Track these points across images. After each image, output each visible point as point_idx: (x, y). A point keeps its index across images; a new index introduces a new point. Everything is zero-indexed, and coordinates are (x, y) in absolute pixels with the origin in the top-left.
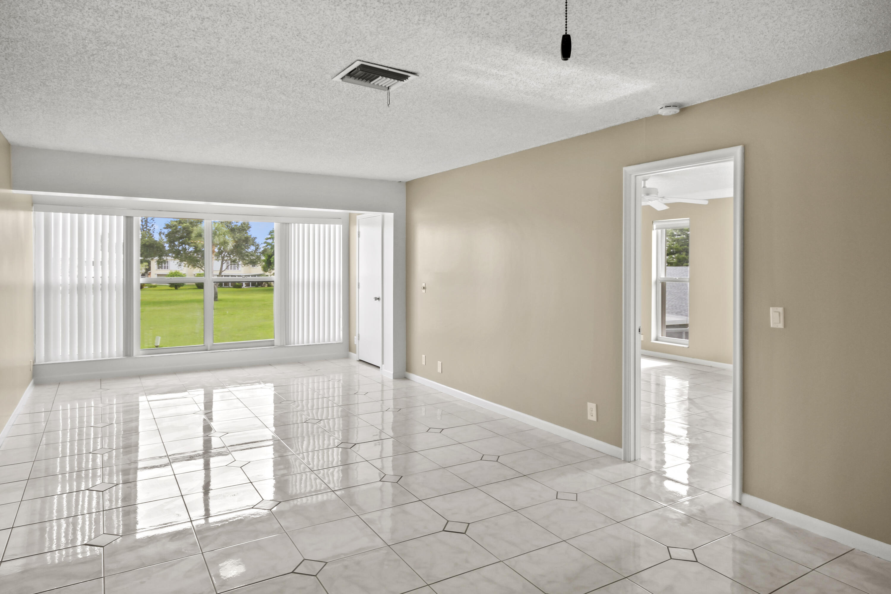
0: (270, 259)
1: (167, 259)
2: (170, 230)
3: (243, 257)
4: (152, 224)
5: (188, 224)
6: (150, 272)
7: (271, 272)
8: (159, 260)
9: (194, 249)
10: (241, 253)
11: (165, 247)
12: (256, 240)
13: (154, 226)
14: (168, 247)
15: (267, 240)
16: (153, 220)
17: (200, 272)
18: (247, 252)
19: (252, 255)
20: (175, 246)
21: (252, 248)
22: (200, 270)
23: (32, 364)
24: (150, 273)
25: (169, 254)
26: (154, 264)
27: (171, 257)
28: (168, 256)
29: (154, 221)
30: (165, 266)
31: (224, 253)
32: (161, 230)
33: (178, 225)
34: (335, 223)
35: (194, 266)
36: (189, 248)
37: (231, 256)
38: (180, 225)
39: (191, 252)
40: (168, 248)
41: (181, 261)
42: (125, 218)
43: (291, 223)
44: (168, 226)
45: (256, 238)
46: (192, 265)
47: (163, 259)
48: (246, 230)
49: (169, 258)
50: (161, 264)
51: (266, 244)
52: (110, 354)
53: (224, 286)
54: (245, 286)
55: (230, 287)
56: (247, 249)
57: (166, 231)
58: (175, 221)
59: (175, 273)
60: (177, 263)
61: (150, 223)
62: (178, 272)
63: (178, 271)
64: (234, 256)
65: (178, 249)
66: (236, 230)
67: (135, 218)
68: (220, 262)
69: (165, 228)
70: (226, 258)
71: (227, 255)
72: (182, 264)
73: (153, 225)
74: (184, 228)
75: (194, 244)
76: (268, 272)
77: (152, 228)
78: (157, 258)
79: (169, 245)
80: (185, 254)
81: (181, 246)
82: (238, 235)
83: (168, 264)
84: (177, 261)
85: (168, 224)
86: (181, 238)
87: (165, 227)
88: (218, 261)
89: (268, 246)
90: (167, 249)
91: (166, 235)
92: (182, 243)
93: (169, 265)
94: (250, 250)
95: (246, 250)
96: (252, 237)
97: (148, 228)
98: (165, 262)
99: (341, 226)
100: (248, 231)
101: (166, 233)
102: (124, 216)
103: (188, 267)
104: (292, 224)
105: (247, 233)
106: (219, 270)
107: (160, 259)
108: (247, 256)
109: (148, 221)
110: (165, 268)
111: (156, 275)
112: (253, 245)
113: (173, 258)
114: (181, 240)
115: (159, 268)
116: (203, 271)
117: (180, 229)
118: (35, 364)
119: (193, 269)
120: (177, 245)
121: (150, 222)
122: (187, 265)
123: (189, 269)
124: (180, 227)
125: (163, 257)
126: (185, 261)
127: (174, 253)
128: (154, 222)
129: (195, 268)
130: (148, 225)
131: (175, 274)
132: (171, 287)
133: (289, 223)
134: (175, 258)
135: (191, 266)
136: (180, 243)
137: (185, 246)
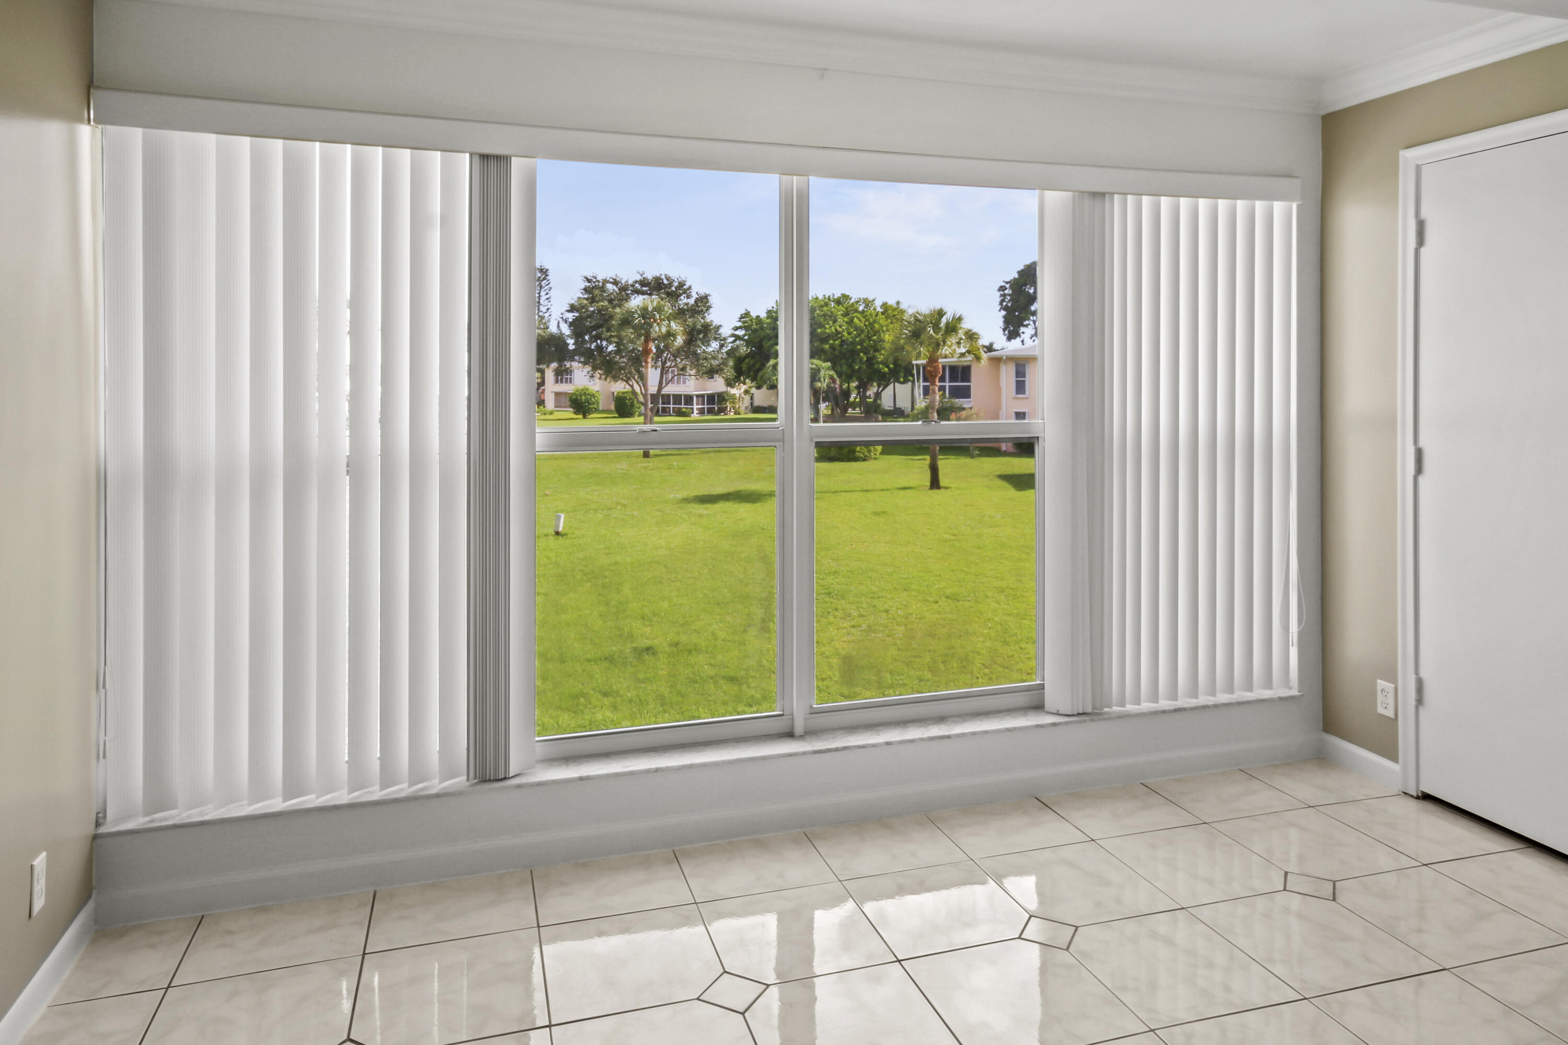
0: (742, 366)
1: (571, 366)
2: (577, 314)
3: (698, 360)
4: (546, 308)
5: (606, 303)
6: (543, 388)
7: (740, 389)
8: (558, 367)
9: (615, 347)
10: (695, 353)
11: (569, 344)
12: (721, 331)
13: (549, 311)
14: (573, 344)
15: (736, 330)
16: (548, 300)
17: (625, 388)
18: (704, 352)
19: (714, 358)
20: (584, 341)
21: (715, 345)
22: (625, 385)
23: (90, 830)
24: (544, 390)
25: (576, 358)
26: (550, 375)
27: (577, 363)
28: (573, 361)
29: (549, 302)
30: (567, 378)
31: (665, 355)
32: (562, 314)
33: (589, 305)
34: (1270, 196)
35: (615, 378)
36: (608, 346)
37: (677, 359)
38: (593, 305)
39: (610, 353)
40: (574, 347)
41: (595, 368)
42: (476, 160)
43: (1112, 194)
44: (572, 308)
45: (720, 326)
46: (612, 377)
47: (565, 365)
48: (704, 313)
49: (575, 364)
50: (562, 374)
51: (733, 339)
52: (417, 773)
53: (662, 413)
54: (697, 414)
55: (672, 416)
56: (705, 346)
57: (571, 316)
58: (584, 298)
59: (583, 390)
60: (588, 372)
61: (544, 306)
62: (587, 389)
63: (587, 387)
64: (682, 360)
65: (590, 348)
66: (687, 313)
67: (517, 164)
68: (659, 370)
69: (568, 311)
70: (668, 364)
71: (670, 358)
72: (595, 375)
73: (548, 309)
74: (600, 311)
75: (616, 340)
76: (735, 389)
77: (546, 315)
78: (554, 365)
79: (575, 341)
80: (600, 356)
81: (594, 342)
82: (690, 321)
83: (571, 375)
84: (588, 368)
85: (573, 304)
86: (595, 327)
87: (569, 309)
88: (656, 369)
89: (738, 342)
90: (571, 349)
91: (570, 323)
92: (598, 337)
93: (572, 377)
94: (710, 349)
95: (704, 348)
96: (714, 324)
97: (541, 314)
98: (569, 371)
99: (1294, 206)
100: (706, 315)
101: (571, 320)
102: (471, 155)
103: (606, 379)
104: (1116, 196)
105: (705, 316)
106: (658, 385)
107: (560, 366)
108: (706, 359)
109: (541, 303)
110: (566, 382)
111: (553, 393)
112: (716, 339)
113: (580, 365)
114: (595, 332)
115: (557, 382)
116: (629, 387)
117: (593, 312)
118: (103, 830)
119: (612, 383)
120: (587, 342)
121: (544, 304)
122: (603, 377)
123: (606, 383)
124: (592, 309)
125: (566, 363)
126: (600, 369)
127: (582, 354)
128: (550, 304)
129: (617, 381)
130: (541, 309)
131: (583, 392)
132: (577, 414)
133: (1103, 195)
134: (585, 363)
135: (609, 377)
136: (591, 338)
137: (601, 342)
